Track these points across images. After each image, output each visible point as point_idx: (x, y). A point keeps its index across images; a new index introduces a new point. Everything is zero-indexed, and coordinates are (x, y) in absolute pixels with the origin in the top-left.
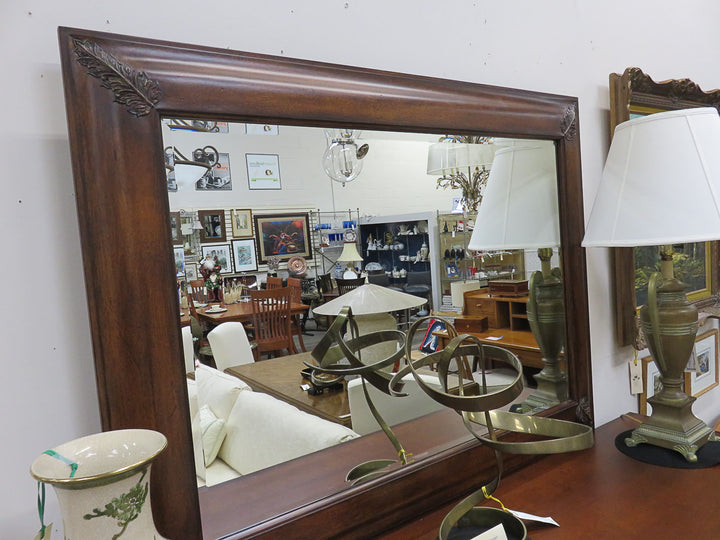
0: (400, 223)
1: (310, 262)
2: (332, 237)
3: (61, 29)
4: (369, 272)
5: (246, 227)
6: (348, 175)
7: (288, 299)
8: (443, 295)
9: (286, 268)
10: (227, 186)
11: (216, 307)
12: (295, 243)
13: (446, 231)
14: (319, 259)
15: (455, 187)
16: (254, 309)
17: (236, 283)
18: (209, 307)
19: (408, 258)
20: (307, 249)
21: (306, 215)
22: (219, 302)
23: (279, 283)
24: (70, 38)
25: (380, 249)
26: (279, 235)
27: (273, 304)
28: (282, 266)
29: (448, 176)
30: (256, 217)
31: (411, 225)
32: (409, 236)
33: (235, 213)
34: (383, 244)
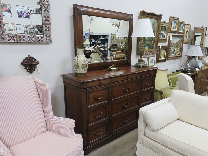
0: (101, 35)
3: (73, 4)
8: (111, 56)
13: (113, 39)
15: (116, 27)
19: (102, 45)
24: (74, 5)
29: (114, 24)
31: (104, 36)
32: (103, 39)
34: (96, 41)
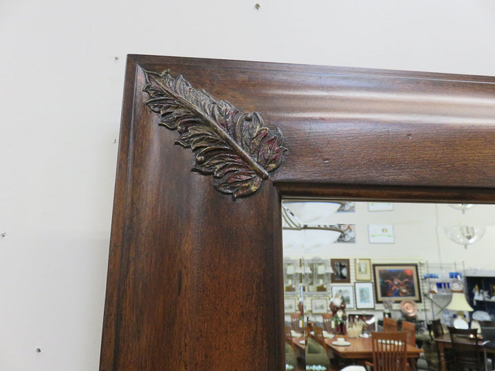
1: (420, 306)
2: (439, 285)
4: (480, 322)
5: (366, 272)
6: (469, 238)
7: (404, 341)
9: (398, 308)
10: (352, 241)
11: (341, 341)
12: (407, 288)
14: (428, 305)
16: (373, 347)
17: (358, 319)
18: (335, 339)
20: (417, 293)
21: (416, 266)
22: (344, 334)
23: (395, 324)
25: (487, 299)
26: (392, 280)
27: (390, 344)
28: (395, 306)
30: (374, 266)
33: (358, 261)
34: (490, 295)
